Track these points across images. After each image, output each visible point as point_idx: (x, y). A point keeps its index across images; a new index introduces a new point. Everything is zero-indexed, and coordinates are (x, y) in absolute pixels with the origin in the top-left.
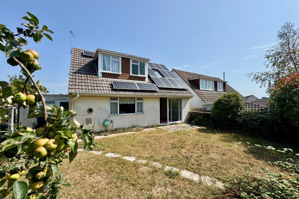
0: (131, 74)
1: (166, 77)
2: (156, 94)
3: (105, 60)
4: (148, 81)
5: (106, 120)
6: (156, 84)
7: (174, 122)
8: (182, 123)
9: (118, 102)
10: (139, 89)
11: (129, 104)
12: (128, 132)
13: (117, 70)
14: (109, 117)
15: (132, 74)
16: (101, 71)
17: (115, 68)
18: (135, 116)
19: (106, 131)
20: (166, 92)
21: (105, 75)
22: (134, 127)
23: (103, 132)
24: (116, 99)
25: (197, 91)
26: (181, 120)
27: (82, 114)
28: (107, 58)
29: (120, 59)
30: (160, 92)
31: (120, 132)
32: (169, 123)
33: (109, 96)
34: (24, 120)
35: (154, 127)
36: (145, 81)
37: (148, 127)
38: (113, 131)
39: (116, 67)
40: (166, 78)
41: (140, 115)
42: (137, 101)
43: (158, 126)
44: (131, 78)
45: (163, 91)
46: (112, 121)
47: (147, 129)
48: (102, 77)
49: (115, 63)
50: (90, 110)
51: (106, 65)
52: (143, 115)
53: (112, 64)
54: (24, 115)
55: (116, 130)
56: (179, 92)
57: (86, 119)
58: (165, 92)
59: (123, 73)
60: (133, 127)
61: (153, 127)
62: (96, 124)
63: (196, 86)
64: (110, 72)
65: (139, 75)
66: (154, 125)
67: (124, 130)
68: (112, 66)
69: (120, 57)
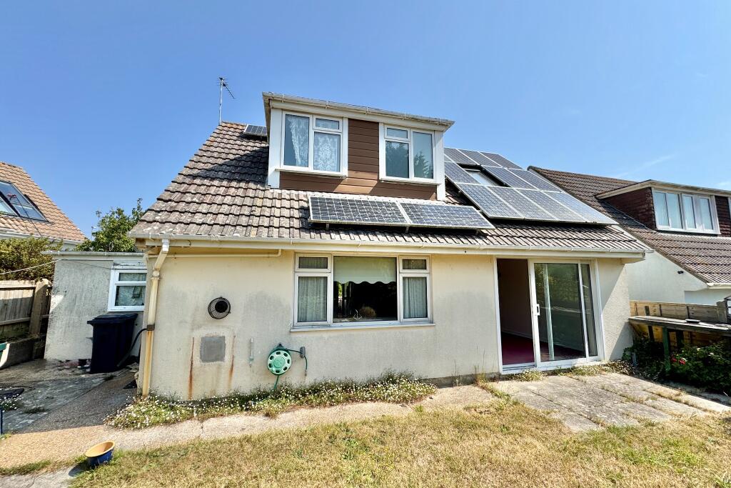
0: (383, 175)
1: (514, 185)
2: (480, 241)
3: (293, 132)
4: (446, 199)
5: (279, 348)
6: (478, 209)
7: (564, 364)
8: (601, 370)
9: (329, 274)
10: (408, 222)
11: (372, 281)
12: (365, 400)
13: (335, 164)
14: (293, 336)
15: (387, 175)
16: (278, 168)
17: (328, 157)
18: (397, 331)
19: (276, 394)
20: (525, 237)
21: (290, 180)
22: (394, 382)
23: (263, 396)
24: (321, 262)
25: (644, 235)
26: (593, 353)
27: (189, 319)
28: (299, 124)
29: (345, 126)
30: (498, 236)
31: (333, 401)
32: (541, 364)
33: (295, 253)
34: (69, 327)
35: (481, 384)
36: (436, 198)
37: (450, 382)
38: (304, 395)
39: (328, 153)
40: (514, 189)
41: (415, 330)
42: (402, 273)
43: (493, 380)
44: (383, 188)
45: (510, 232)
46: (302, 353)
47: (447, 392)
48: (281, 188)
49: (325, 141)
50: (221, 307)
51: (296, 146)
52: (431, 330)
53: (316, 142)
54: (71, 312)
55: (315, 390)
56: (580, 235)
57: (203, 339)
58: (519, 234)
59: (353, 174)
60: (390, 379)
61: (471, 380)
62: (241, 361)
63: (638, 219)
64: (310, 169)
65: (413, 179)
66: (480, 371)
67: (349, 391)
68: (316, 151)
69: (342, 118)
